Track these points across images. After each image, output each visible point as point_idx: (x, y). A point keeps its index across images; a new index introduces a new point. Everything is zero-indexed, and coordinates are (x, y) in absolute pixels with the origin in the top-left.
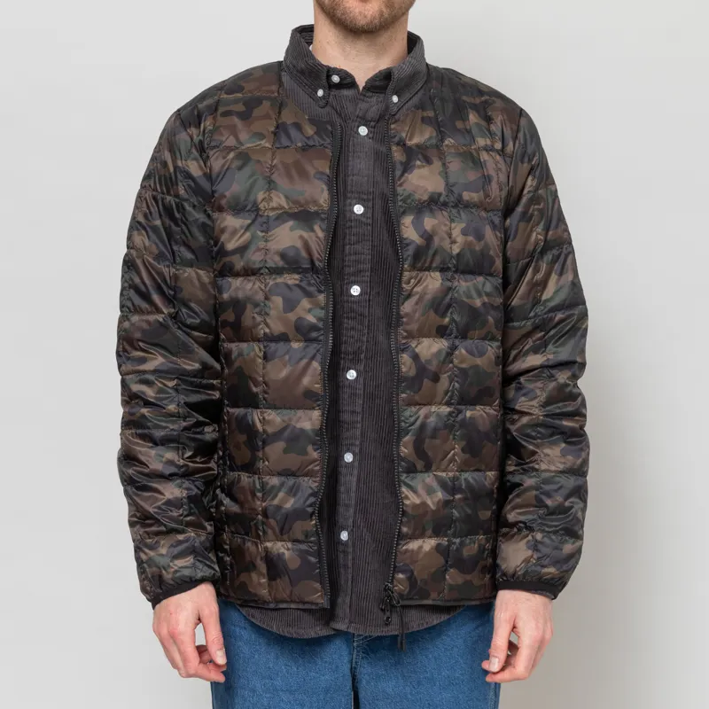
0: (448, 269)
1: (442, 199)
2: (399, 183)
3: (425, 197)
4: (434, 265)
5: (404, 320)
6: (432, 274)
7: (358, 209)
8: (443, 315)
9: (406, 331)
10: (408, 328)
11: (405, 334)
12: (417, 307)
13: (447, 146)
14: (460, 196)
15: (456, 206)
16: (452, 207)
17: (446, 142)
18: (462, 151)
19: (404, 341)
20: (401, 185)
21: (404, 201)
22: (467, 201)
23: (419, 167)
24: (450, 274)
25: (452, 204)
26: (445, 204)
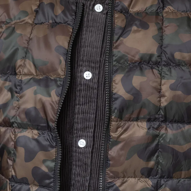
0: (155, 119)
1: (154, 59)
2: (115, 45)
3: (137, 58)
4: (142, 116)
5: (111, 162)
6: (140, 123)
7: (88, 75)
8: (149, 159)
9: (112, 172)
10: (114, 169)
11: (111, 174)
12: (123, 152)
13: (167, 12)
14: (173, 56)
15: (167, 65)
16: (164, 65)
17: (166, 9)
18: (180, 16)
19: (110, 181)
20: (116, 47)
21: (118, 61)
22: (179, 60)
23: (136, 31)
24: (157, 124)
25: (163, 63)
26: (157, 64)
